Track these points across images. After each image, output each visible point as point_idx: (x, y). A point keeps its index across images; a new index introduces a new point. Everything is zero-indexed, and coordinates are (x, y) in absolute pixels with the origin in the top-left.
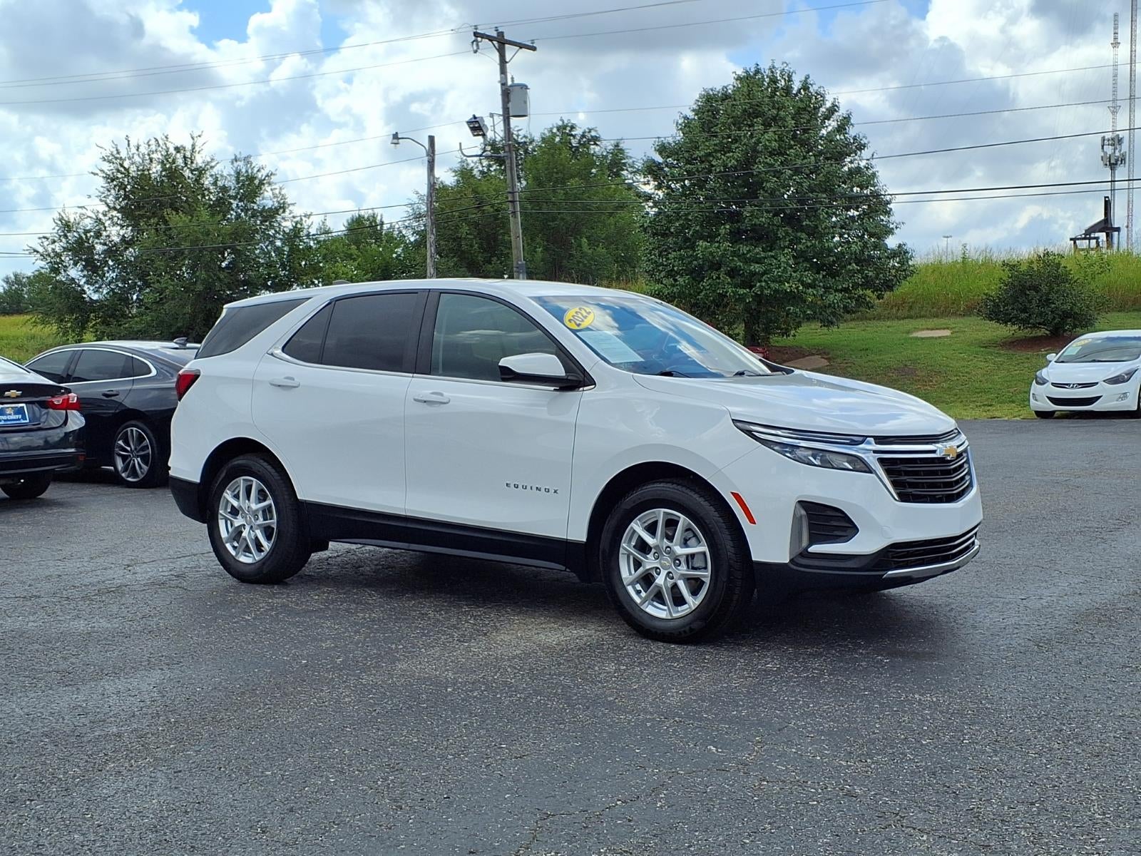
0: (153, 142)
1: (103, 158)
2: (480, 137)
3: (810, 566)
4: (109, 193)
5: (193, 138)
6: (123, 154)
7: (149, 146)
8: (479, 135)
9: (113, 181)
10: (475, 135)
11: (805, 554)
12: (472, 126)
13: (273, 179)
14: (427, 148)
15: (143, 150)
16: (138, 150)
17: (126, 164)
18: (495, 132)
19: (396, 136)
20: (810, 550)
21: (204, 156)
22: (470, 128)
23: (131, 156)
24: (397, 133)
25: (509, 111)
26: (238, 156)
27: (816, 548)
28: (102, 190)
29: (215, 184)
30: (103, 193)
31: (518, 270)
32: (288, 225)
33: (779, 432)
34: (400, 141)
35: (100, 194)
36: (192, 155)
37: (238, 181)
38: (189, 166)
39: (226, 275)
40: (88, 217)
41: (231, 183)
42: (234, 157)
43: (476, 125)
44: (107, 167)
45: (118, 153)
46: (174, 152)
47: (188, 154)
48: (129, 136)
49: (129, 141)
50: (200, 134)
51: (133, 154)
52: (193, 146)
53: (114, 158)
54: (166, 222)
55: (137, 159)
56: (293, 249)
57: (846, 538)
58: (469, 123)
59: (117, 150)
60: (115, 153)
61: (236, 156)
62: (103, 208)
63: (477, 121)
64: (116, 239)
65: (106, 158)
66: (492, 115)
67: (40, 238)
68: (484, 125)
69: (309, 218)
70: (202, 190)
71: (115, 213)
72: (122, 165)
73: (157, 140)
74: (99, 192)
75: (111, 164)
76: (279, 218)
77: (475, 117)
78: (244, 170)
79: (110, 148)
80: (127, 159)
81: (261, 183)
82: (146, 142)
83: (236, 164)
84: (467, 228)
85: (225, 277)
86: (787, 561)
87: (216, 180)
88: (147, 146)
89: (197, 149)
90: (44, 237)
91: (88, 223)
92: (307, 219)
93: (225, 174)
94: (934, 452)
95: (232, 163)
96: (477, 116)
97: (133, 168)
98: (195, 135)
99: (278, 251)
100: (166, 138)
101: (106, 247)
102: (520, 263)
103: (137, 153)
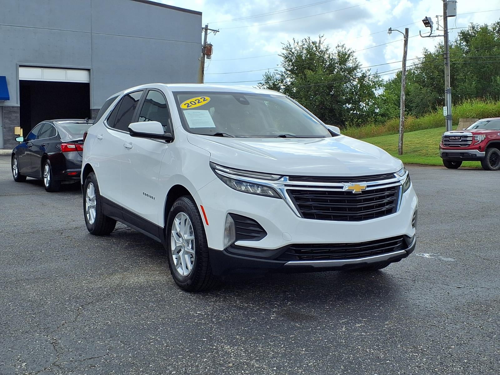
0: (304, 40)
1: (283, 48)
2: (429, 27)
3: (235, 253)
4: (285, 64)
5: (320, 38)
6: (292, 46)
7: (303, 42)
8: (428, 26)
9: (287, 58)
10: (426, 27)
11: (233, 246)
12: (425, 22)
13: (354, 54)
14: (405, 34)
15: (300, 44)
16: (298, 44)
17: (293, 51)
18: (438, 24)
19: (390, 30)
20: (236, 243)
21: (324, 45)
22: (424, 23)
23: (295, 47)
24: (391, 28)
25: (446, 14)
26: (339, 45)
27: (239, 243)
28: (283, 62)
29: (329, 57)
30: (283, 64)
31: (447, 92)
32: (359, 75)
33: (228, 170)
34: (392, 31)
35: (282, 64)
36: (319, 45)
37: (339, 55)
38: (318, 50)
39: (330, 98)
40: (279, 74)
41: (336, 57)
42: (337, 45)
43: (427, 22)
44: (285, 52)
45: (290, 46)
46: (312, 45)
47: (317, 45)
48: (294, 38)
49: (294, 41)
50: (323, 36)
51: (296, 46)
52: (320, 41)
53: (288, 48)
54: (305, 75)
55: (298, 48)
56: (362, 86)
57: (258, 238)
58: (423, 21)
59: (290, 45)
60: (289, 46)
61: (338, 45)
62: (284, 70)
63: (427, 20)
64: (289, 83)
65: (285, 48)
66: (437, 17)
67: (258, 83)
68: (431, 21)
69: (369, 71)
70: (323, 61)
71: (288, 72)
72: (291, 51)
73: (306, 39)
74: (282, 63)
75: (287, 51)
76: (355, 71)
77: (426, 18)
78: (341, 51)
79: (286, 44)
80: (294, 49)
81: (349, 56)
82: (301, 40)
83: (338, 48)
84: (437, 73)
85: (329, 99)
86: (222, 250)
87: (329, 55)
88: (302, 42)
89: (321, 42)
90: (260, 83)
91: (278, 77)
92: (368, 72)
93: (333, 53)
94: (342, 187)
95: (336, 48)
96: (427, 17)
97: (296, 52)
98: (321, 36)
99: (355, 87)
100: (309, 38)
101: (285, 87)
102: (448, 88)
103: (297, 45)
